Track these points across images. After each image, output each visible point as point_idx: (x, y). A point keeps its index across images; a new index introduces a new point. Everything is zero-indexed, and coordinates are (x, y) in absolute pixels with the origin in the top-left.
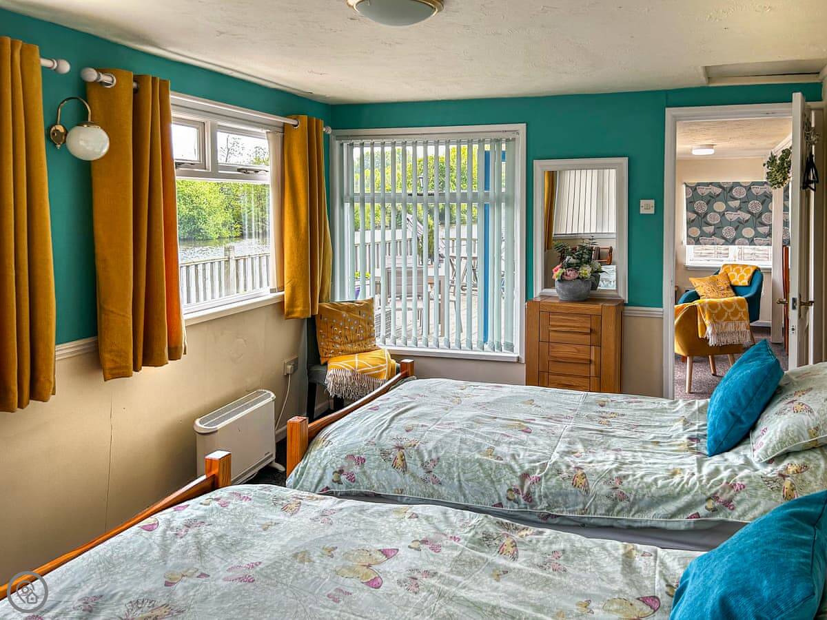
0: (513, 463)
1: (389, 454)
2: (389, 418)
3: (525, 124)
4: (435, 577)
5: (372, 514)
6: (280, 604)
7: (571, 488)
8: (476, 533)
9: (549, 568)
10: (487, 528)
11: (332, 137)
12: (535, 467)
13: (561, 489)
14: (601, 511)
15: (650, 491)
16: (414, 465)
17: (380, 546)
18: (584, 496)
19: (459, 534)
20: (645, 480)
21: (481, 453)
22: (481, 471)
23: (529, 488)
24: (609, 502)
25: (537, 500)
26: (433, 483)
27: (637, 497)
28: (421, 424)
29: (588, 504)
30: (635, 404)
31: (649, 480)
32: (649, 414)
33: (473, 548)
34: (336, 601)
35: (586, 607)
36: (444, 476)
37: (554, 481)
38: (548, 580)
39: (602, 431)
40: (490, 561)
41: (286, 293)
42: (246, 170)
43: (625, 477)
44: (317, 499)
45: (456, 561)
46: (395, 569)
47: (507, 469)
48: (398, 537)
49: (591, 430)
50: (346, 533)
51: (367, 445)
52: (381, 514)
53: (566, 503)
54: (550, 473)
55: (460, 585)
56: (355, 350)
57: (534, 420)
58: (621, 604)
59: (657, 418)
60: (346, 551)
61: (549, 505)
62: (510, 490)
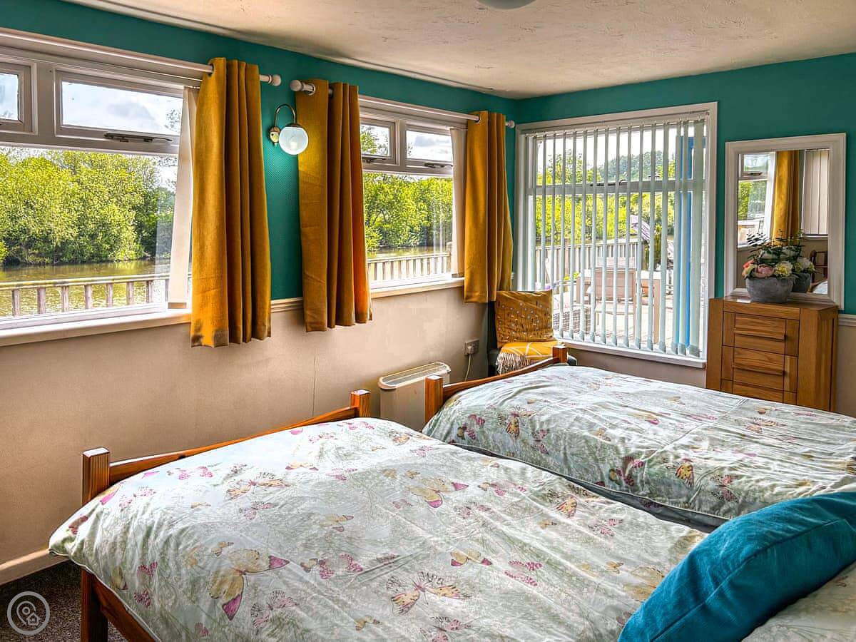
0: (619, 445)
1: (505, 419)
2: (516, 390)
3: (716, 103)
4: (488, 512)
5: (462, 458)
6: (356, 498)
7: (674, 478)
8: (544, 489)
9: (598, 530)
10: (556, 487)
11: (518, 131)
12: (641, 452)
13: (664, 477)
14: (706, 508)
15: (763, 496)
16: (525, 433)
17: (455, 481)
18: (688, 489)
19: (527, 486)
20: (760, 484)
21: (593, 432)
22: (586, 448)
23: (631, 471)
24: (715, 500)
25: (639, 485)
26: (542, 452)
27: (747, 500)
28: (544, 399)
29: (692, 499)
30: (805, 416)
31: (765, 484)
32: (819, 429)
33: (534, 500)
34: (398, 507)
35: (615, 567)
36: (551, 447)
37: (657, 467)
38: (590, 538)
39: (744, 436)
40: (544, 512)
41: (466, 279)
42: (433, 164)
43: (737, 477)
44: (424, 439)
45: (513, 505)
46: (457, 498)
47: (611, 450)
48: (473, 478)
49: (730, 432)
50: (432, 465)
51: (488, 408)
52: (469, 459)
53: (668, 494)
54: (655, 460)
55: (506, 522)
56: (530, 338)
57: (670, 414)
58: (652, 573)
59: (827, 435)
60: (426, 477)
61: (651, 493)
62: (612, 470)
